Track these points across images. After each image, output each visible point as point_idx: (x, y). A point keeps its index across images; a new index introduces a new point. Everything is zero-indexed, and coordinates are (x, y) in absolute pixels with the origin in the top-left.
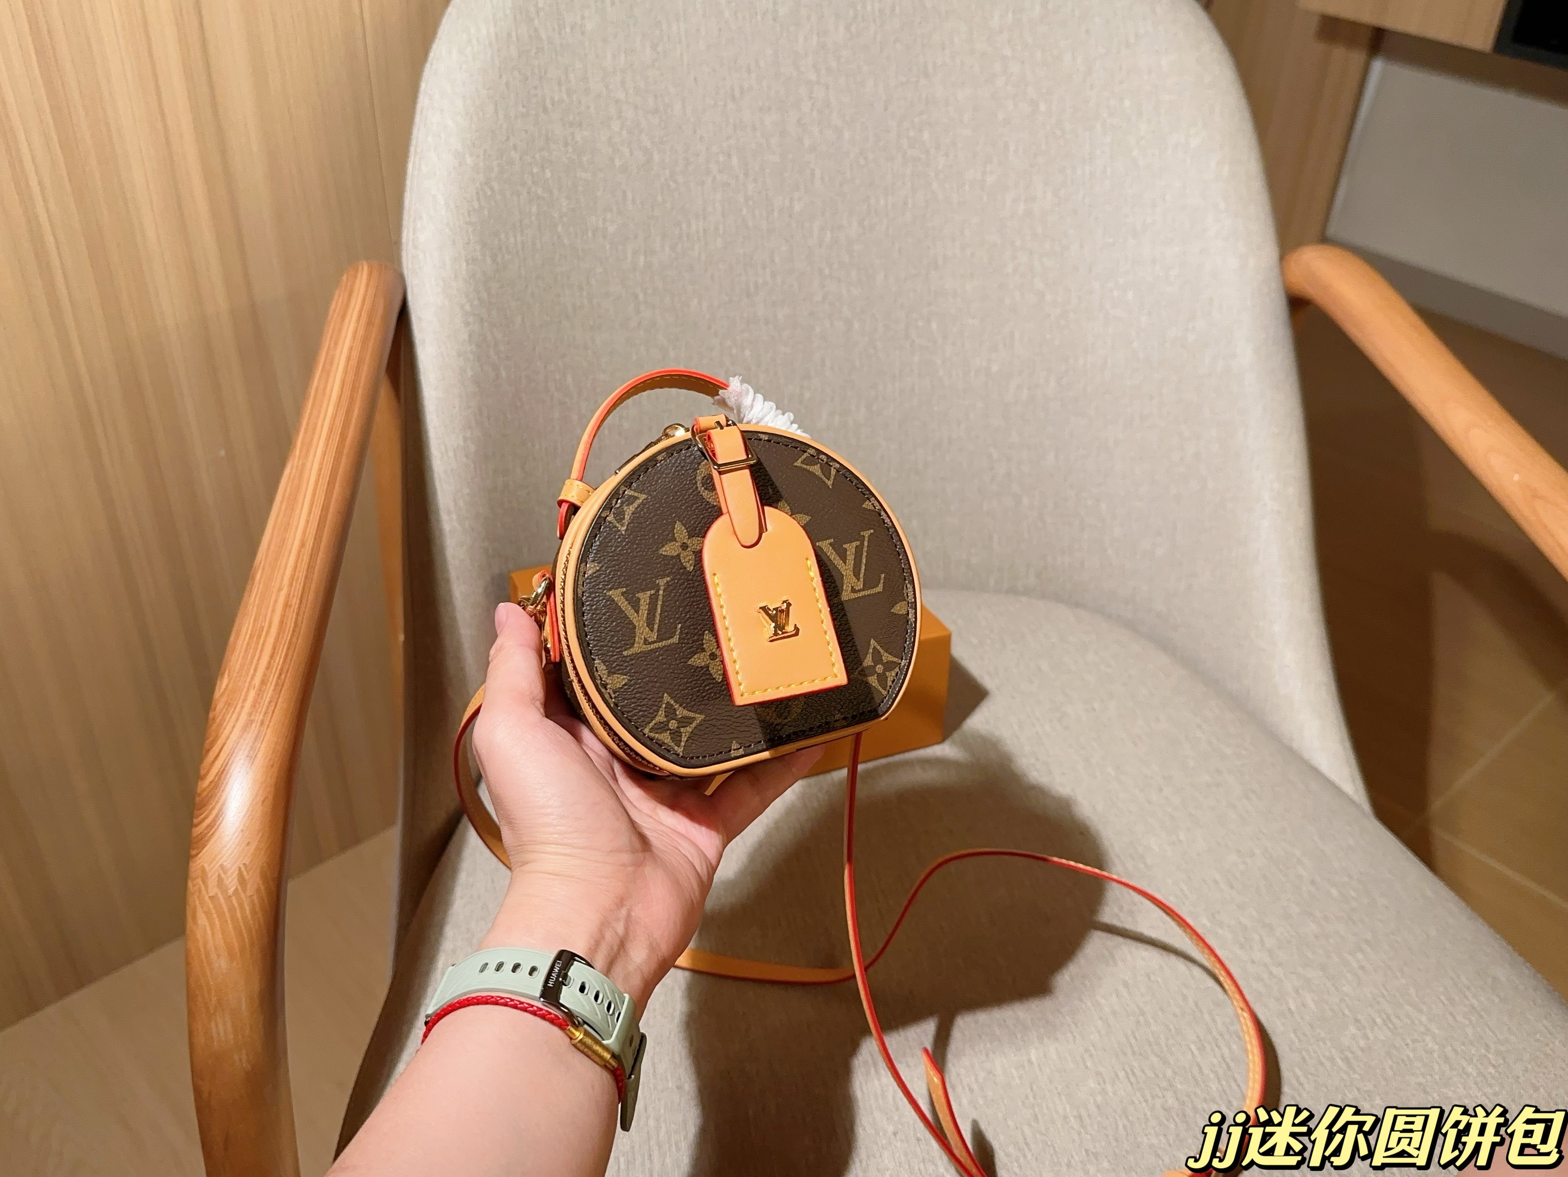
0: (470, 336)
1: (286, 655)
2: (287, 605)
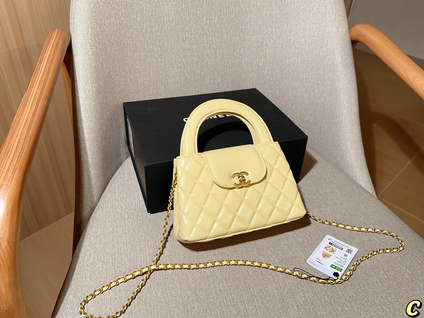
0: (93, 53)
1: (17, 160)
2: (19, 142)
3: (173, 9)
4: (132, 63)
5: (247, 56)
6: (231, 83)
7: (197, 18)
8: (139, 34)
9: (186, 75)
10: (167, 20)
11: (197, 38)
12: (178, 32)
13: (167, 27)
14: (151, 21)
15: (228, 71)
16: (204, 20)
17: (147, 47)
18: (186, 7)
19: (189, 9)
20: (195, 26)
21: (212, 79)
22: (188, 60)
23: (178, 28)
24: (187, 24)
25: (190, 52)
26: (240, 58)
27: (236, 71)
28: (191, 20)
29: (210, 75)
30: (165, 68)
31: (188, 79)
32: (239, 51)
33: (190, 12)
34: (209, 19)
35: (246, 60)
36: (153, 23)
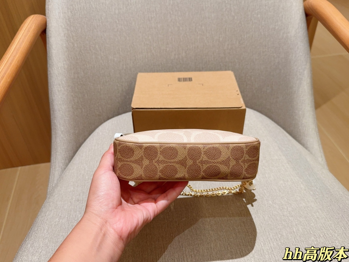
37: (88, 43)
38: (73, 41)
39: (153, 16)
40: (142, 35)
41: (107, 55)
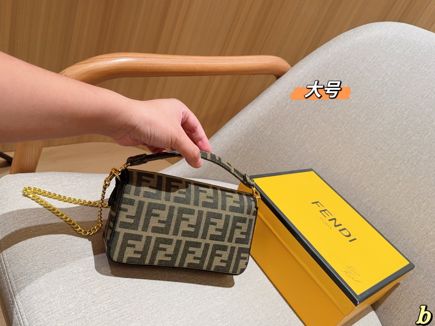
3: (393, 118)
4: (313, 127)
5: (425, 213)
6: (385, 223)
7: (408, 142)
8: (342, 112)
9: (351, 177)
10: (378, 121)
11: (391, 157)
12: (378, 138)
13: (372, 127)
14: (362, 112)
15: (393, 210)
16: (413, 149)
17: (339, 126)
18: (406, 125)
19: (408, 129)
20: (399, 146)
21: (372, 202)
22: (364, 167)
23: (382, 135)
24: (393, 138)
25: (373, 162)
26: (416, 209)
27: (400, 217)
28: (401, 138)
29: (373, 198)
30: (337, 155)
31: (350, 182)
32: (421, 201)
33: (405, 132)
34: (418, 151)
35: (420, 217)
36: (362, 114)
37: (300, 116)
38: (289, 102)
39: (384, 148)
40: (356, 154)
41: (306, 140)
